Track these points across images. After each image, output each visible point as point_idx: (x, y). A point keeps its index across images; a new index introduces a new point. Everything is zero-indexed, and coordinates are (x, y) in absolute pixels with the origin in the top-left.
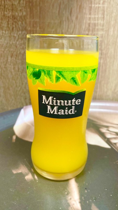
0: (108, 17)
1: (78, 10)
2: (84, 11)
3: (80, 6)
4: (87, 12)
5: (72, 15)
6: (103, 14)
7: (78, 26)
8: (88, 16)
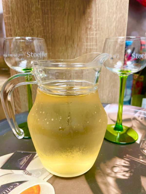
0: (100, 44)
1: (78, 40)
2: (83, 40)
3: (80, 37)
4: (85, 41)
5: (74, 43)
6: (96, 42)
7: (79, 51)
8: (85, 44)
